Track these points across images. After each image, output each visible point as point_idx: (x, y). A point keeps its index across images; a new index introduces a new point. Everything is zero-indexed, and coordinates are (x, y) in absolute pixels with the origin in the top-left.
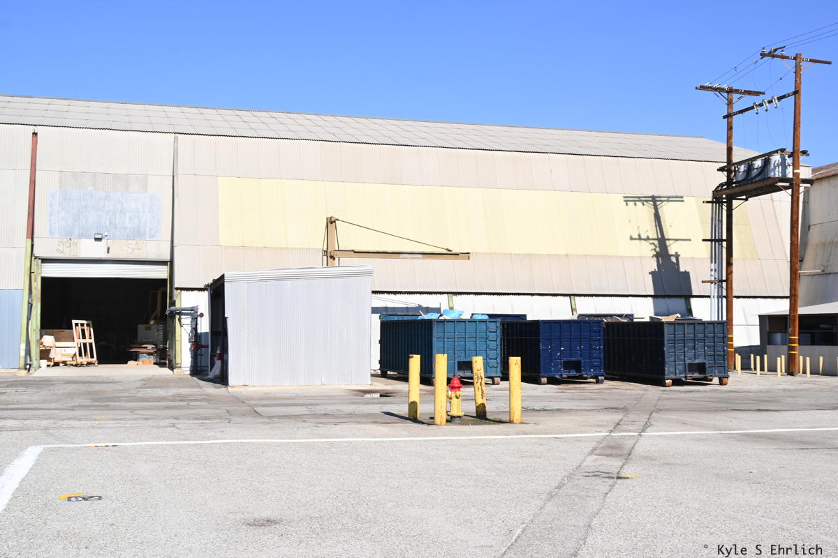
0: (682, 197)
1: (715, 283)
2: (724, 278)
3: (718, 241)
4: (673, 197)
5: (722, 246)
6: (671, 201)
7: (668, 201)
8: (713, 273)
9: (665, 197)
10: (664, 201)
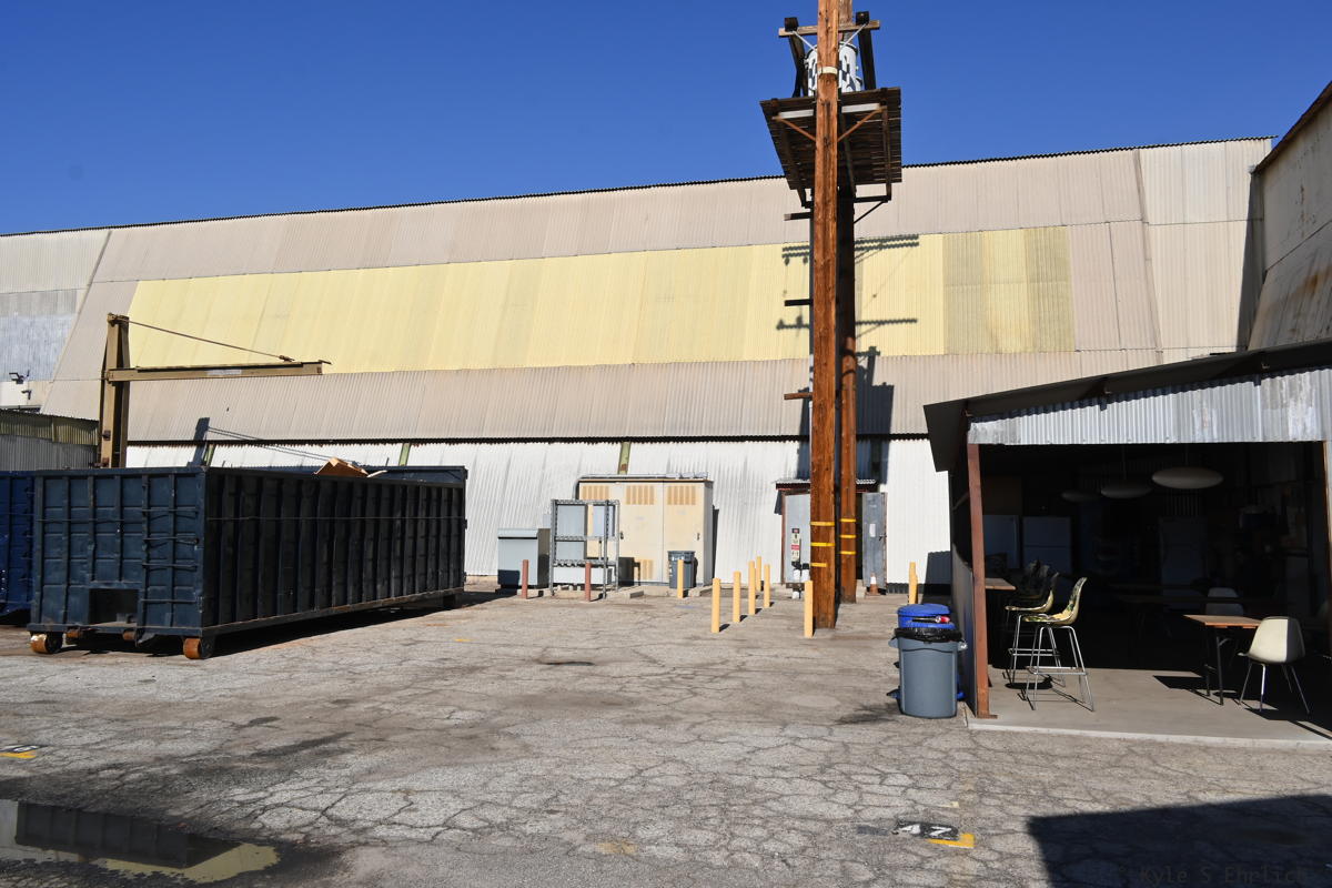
0: (916, 237)
4: (893, 239)
6: (889, 247)
7: (880, 247)
9: (876, 241)
10: (871, 248)
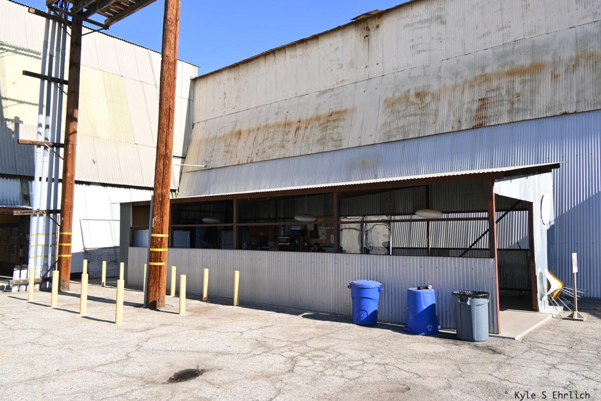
1: (46, 148)
2: (62, 141)
3: (56, 80)
5: (62, 91)
8: (42, 130)
